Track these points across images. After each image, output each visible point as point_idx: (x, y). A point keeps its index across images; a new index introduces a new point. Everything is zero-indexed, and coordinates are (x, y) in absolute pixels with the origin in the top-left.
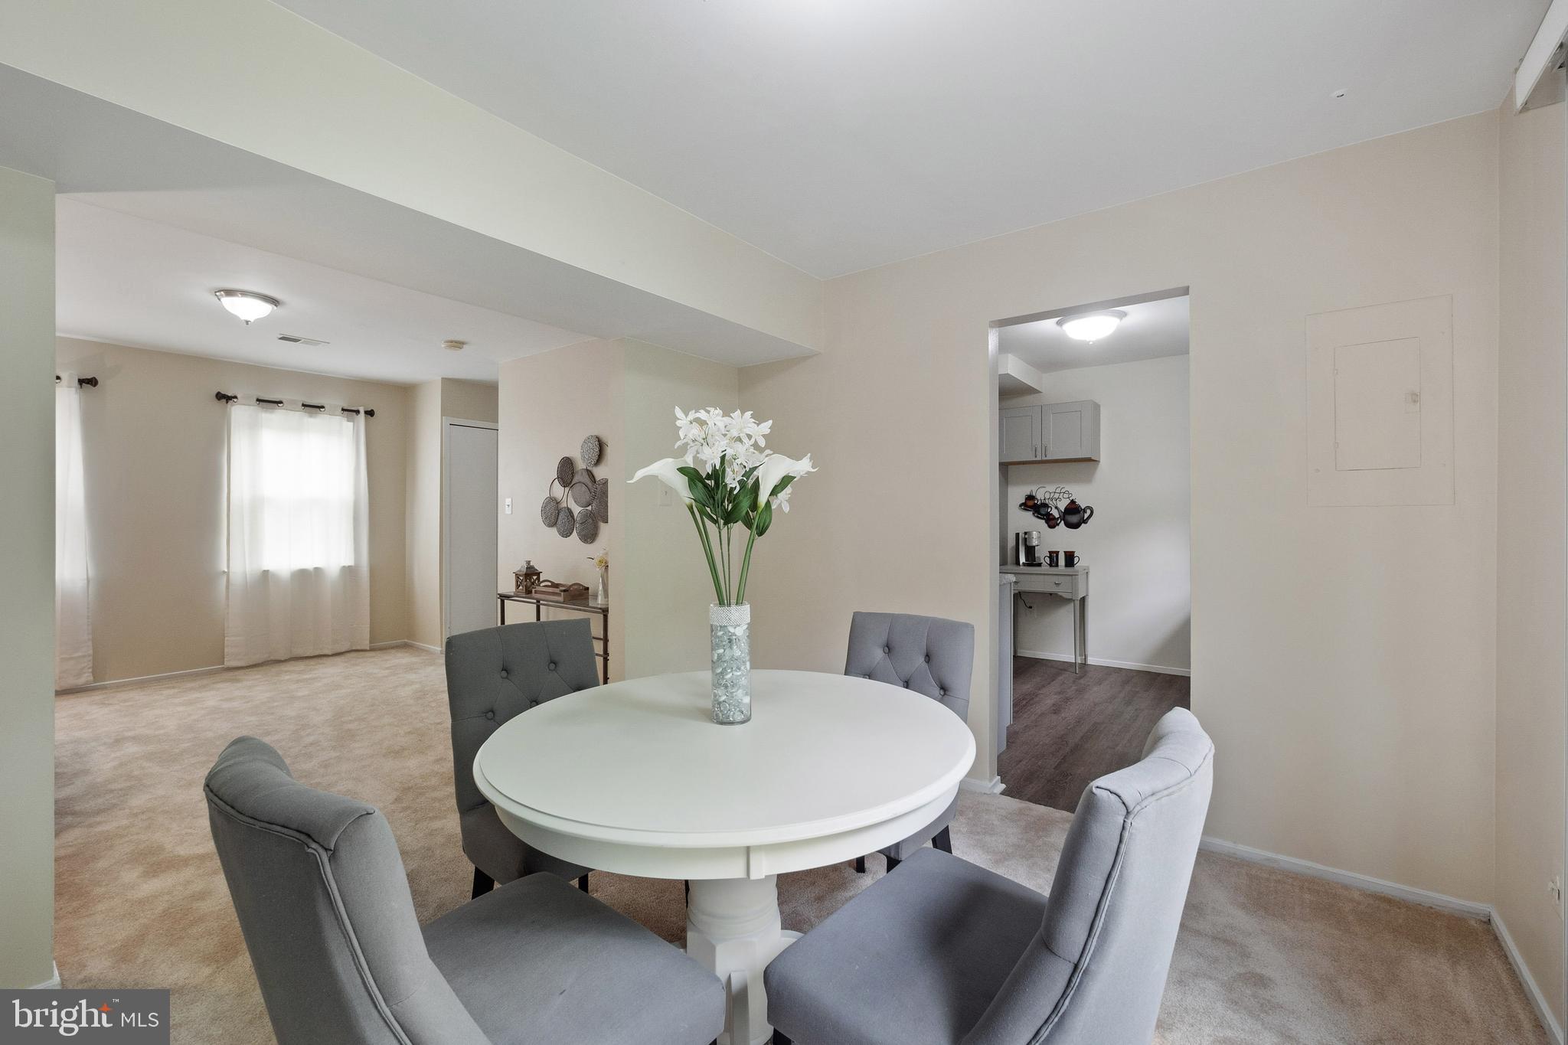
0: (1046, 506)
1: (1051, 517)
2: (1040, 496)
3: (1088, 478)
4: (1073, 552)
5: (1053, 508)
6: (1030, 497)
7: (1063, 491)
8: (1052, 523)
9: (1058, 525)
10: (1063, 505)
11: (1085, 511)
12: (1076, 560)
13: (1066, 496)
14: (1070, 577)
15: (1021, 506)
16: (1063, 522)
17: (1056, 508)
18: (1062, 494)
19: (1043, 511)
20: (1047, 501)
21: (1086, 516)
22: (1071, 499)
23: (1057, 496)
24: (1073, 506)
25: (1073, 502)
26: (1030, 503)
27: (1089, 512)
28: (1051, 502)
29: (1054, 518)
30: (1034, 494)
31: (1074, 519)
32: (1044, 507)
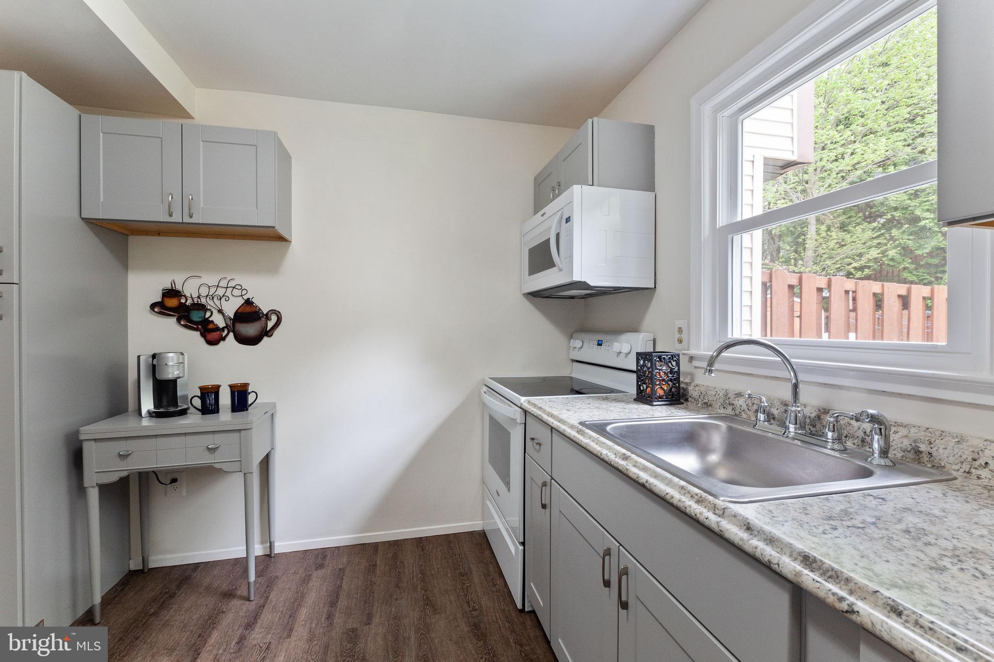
0: (202, 307)
1: (211, 326)
2: (191, 290)
3: (273, 268)
4: (246, 385)
5: (215, 312)
6: (171, 293)
7: (232, 284)
8: (214, 336)
9: (224, 339)
10: (231, 307)
11: (267, 317)
12: (251, 398)
13: (237, 292)
14: (237, 434)
15: (153, 306)
16: (231, 334)
17: (220, 311)
18: (229, 290)
19: (196, 316)
20: (203, 301)
21: (270, 324)
22: (246, 297)
23: (221, 292)
24: (248, 309)
25: (248, 302)
26: (172, 303)
27: (274, 318)
28: (211, 303)
29: (217, 329)
30: (179, 287)
31: (250, 329)
32: (198, 310)
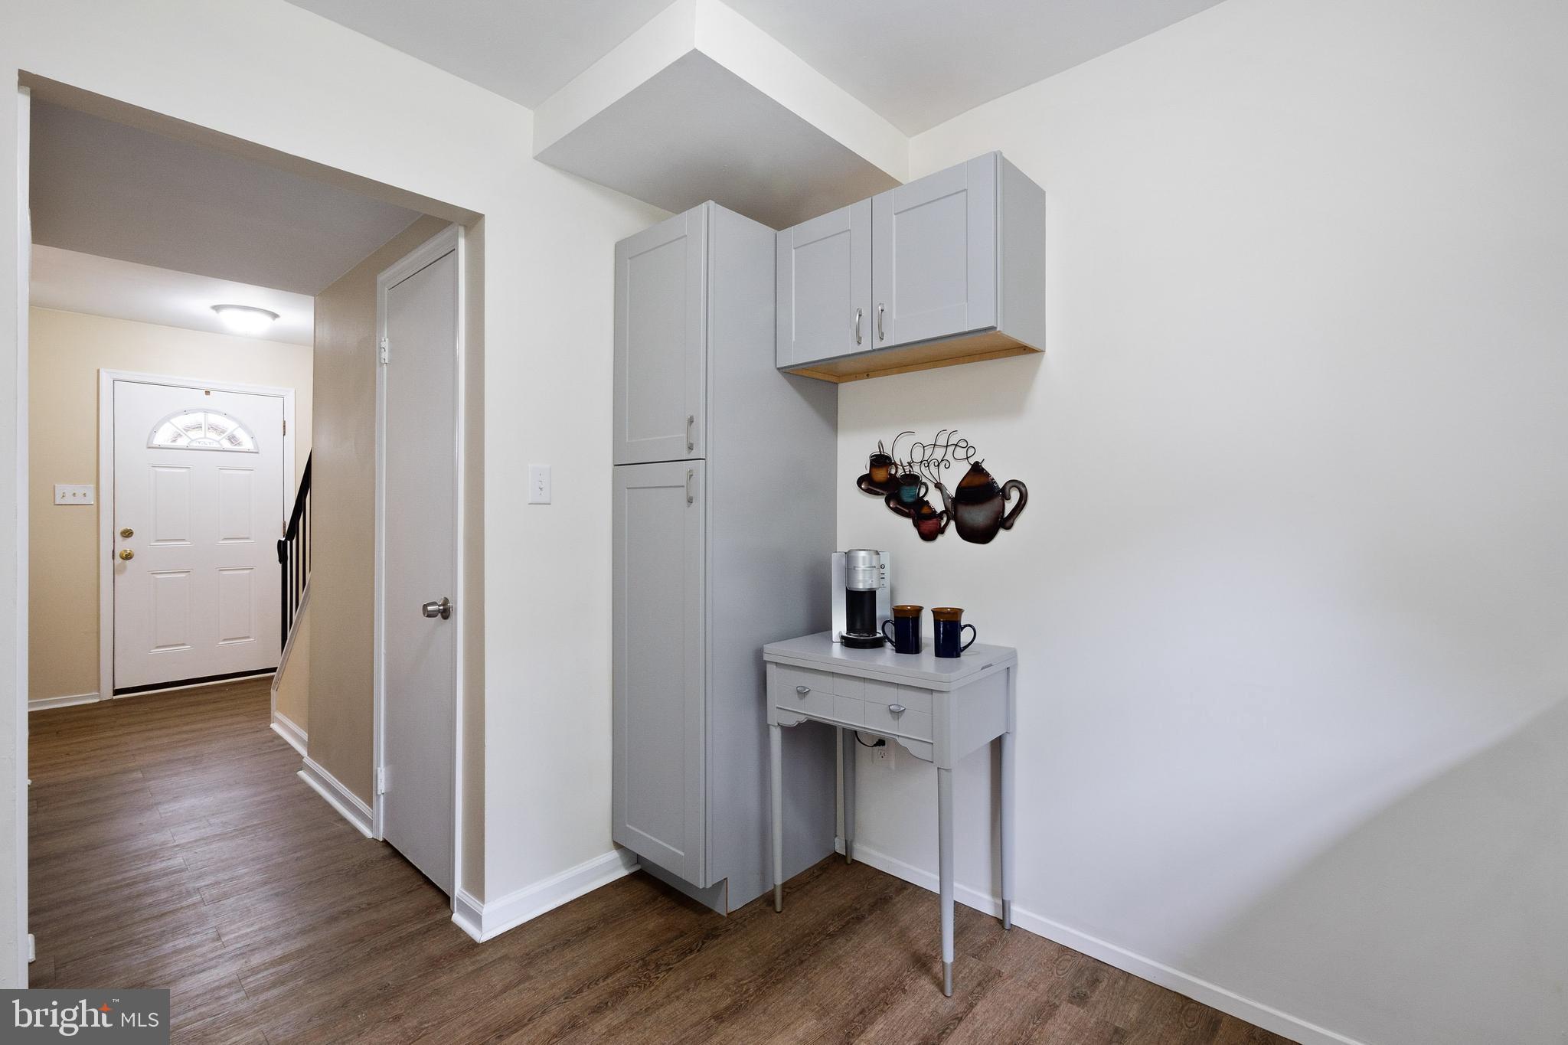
0: (913, 480)
1: (925, 510)
2: (901, 455)
3: (1013, 405)
4: (957, 613)
5: (931, 486)
6: (880, 461)
7: (953, 440)
8: (930, 525)
9: (942, 531)
10: (953, 478)
11: (1004, 494)
12: (965, 636)
13: (961, 453)
14: (926, 697)
15: (860, 481)
16: (952, 524)
17: (938, 486)
18: (951, 449)
19: (907, 495)
20: (916, 470)
21: (1009, 506)
22: (972, 461)
23: (939, 454)
24: (978, 480)
25: (977, 469)
26: (881, 475)
27: (1015, 495)
28: (926, 472)
29: (933, 515)
30: (888, 451)
31: (979, 516)
32: (910, 485)
